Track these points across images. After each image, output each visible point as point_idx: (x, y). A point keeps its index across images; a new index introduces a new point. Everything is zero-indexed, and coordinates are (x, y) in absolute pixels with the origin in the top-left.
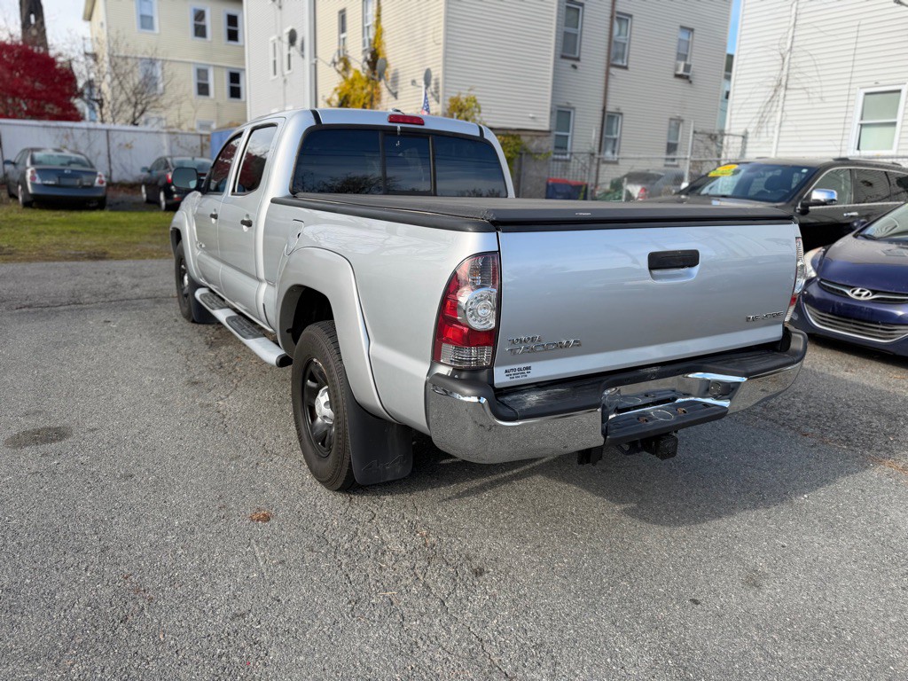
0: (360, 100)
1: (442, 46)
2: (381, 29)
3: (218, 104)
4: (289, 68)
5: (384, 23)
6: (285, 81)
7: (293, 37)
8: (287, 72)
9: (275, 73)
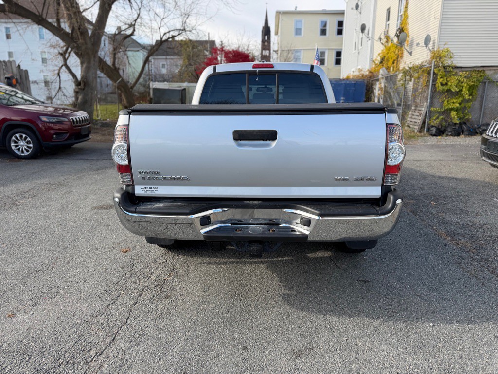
0: (392, 58)
1: (439, 20)
2: (407, 15)
3: (328, 69)
4: (361, 46)
5: (409, 12)
6: (359, 53)
7: (363, 28)
8: (360, 47)
9: (355, 49)
